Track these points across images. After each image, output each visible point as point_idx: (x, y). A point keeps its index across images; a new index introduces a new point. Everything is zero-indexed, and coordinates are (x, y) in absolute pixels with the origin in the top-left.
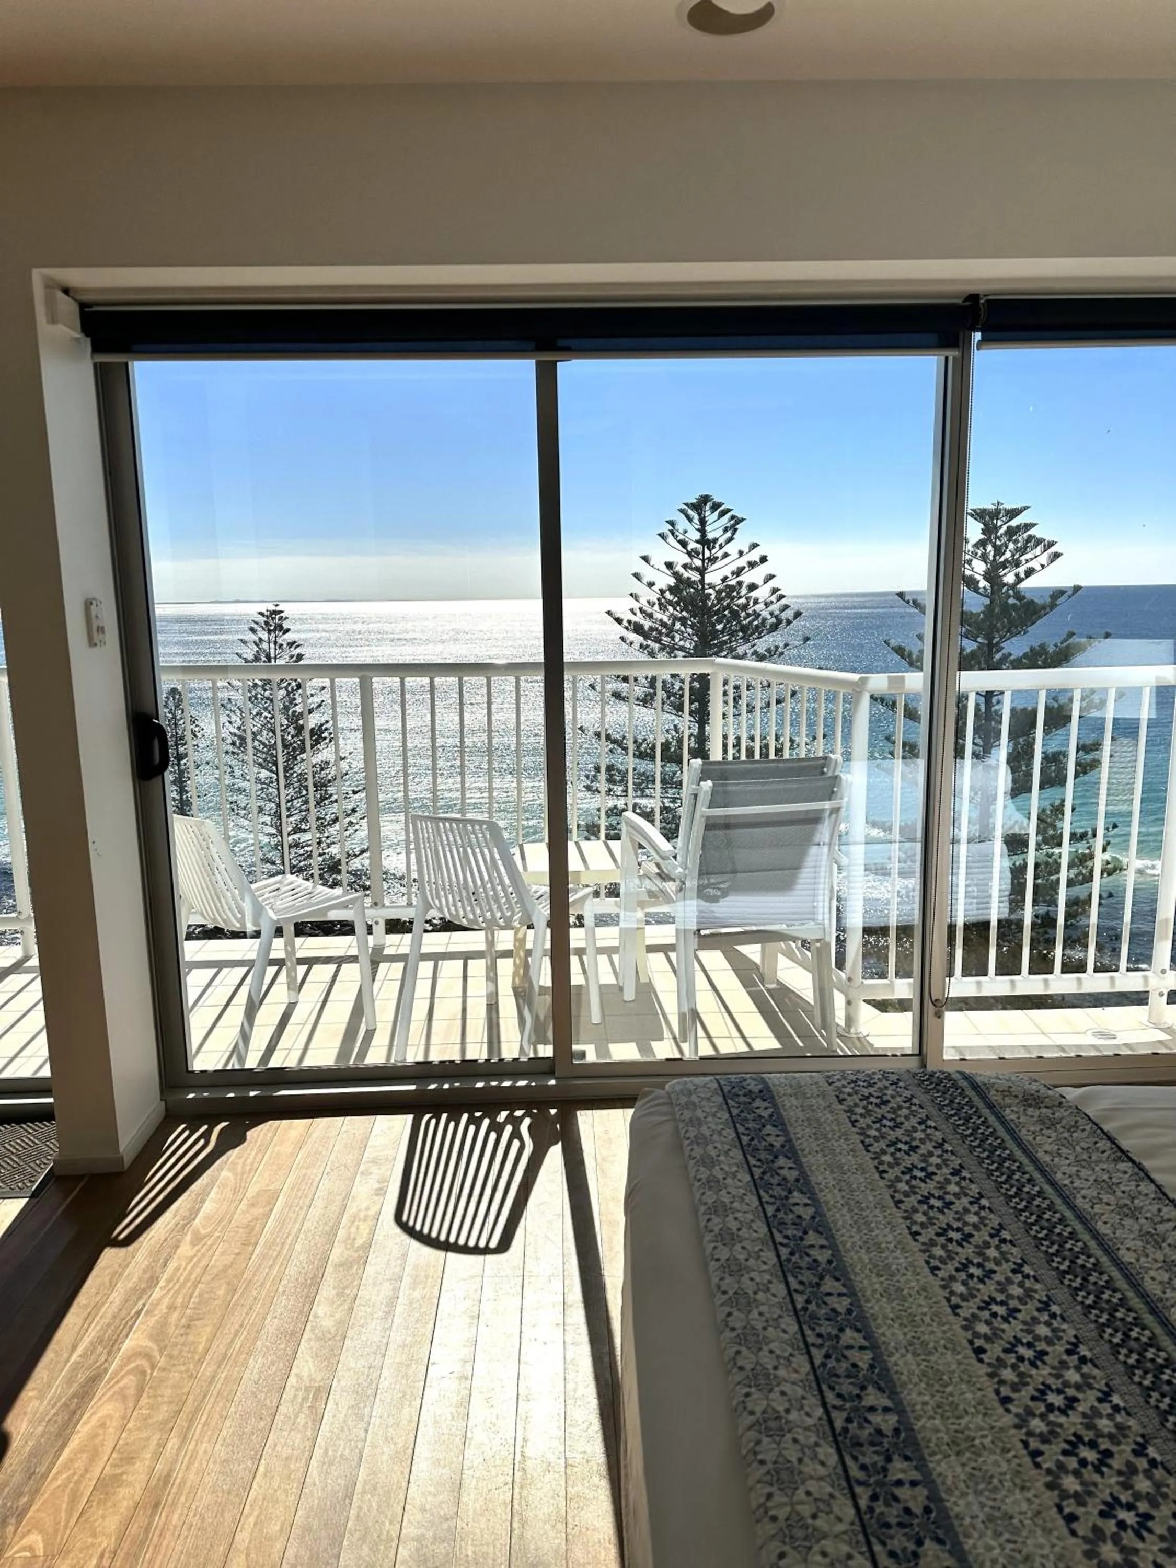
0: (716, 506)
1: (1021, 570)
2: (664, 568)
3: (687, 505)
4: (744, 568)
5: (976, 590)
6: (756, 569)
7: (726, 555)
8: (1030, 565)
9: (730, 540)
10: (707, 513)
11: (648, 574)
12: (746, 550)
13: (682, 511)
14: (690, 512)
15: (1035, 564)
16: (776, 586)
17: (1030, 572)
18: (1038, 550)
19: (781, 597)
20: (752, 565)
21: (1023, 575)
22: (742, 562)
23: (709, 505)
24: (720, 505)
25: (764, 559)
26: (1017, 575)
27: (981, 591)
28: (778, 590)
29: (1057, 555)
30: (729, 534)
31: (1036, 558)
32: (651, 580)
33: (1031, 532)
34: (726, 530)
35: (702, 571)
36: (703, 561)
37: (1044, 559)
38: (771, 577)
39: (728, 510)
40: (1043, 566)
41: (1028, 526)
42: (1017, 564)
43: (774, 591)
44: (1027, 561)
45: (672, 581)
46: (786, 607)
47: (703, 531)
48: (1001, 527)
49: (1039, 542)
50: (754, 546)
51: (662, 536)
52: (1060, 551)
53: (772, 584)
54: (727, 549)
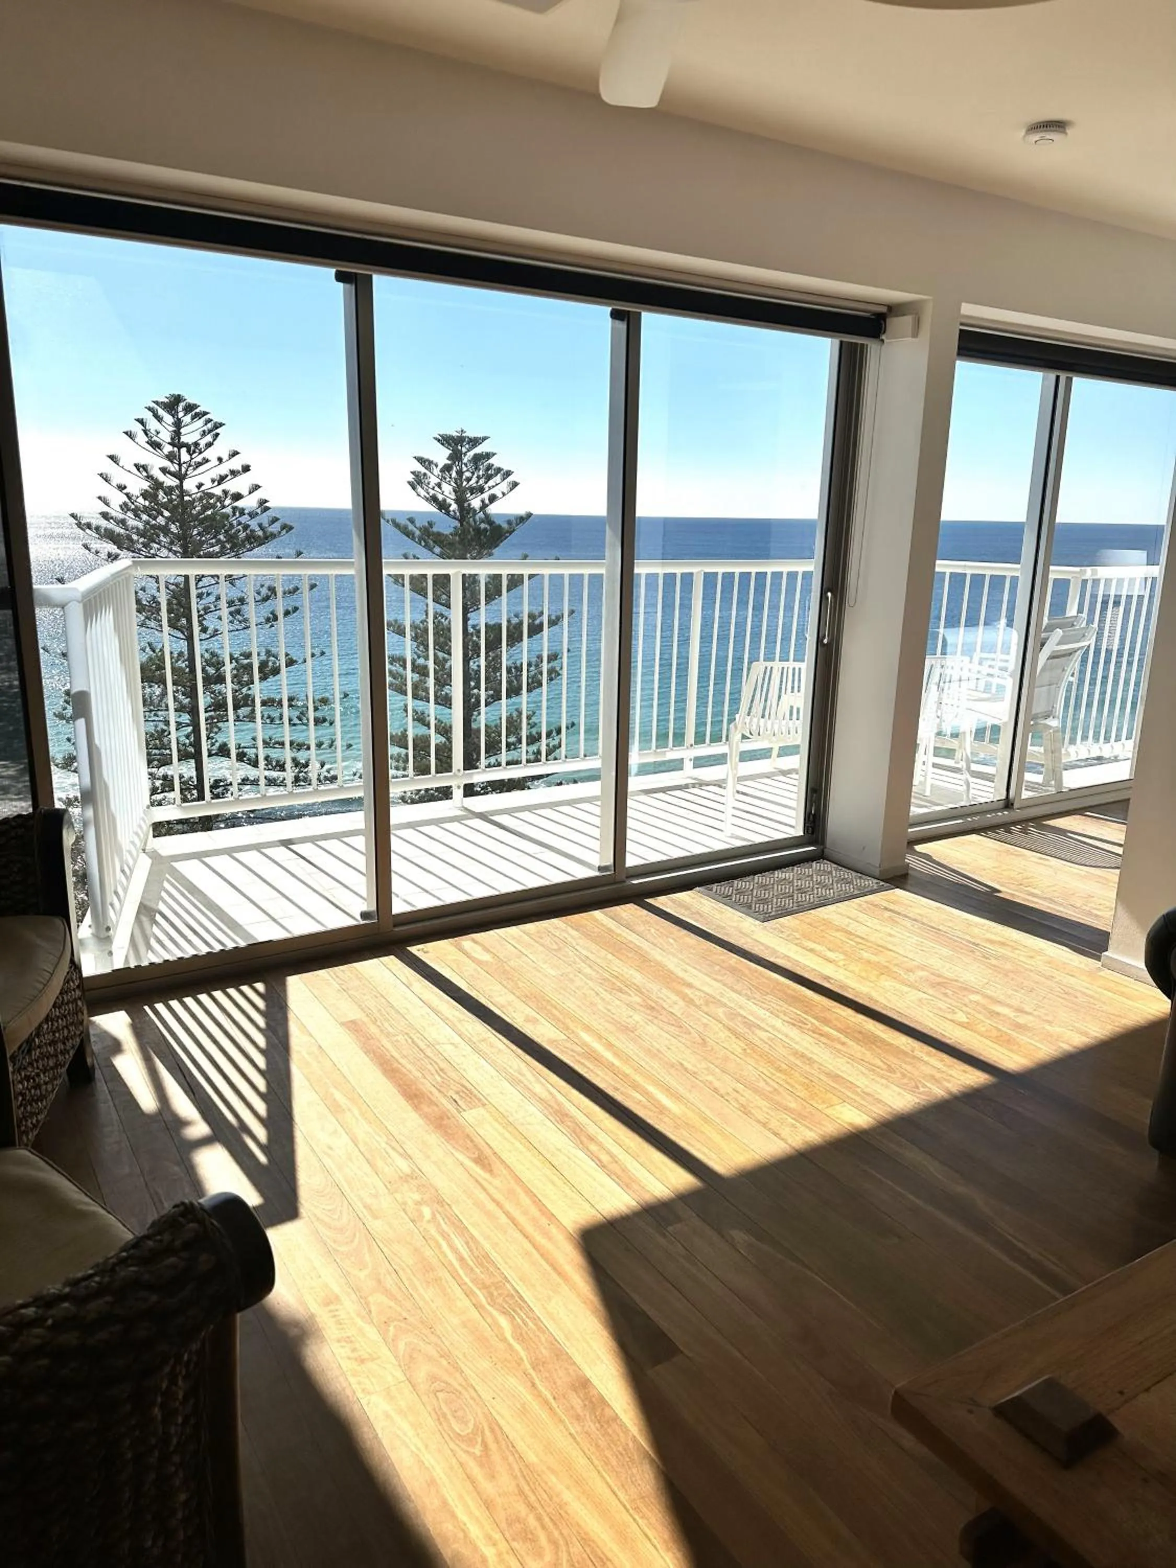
0: (190, 408)
1: (486, 496)
2: (134, 470)
3: (157, 403)
4: (227, 476)
5: (448, 513)
6: (238, 478)
7: (207, 461)
8: (492, 491)
9: (209, 445)
10: (181, 414)
11: (118, 476)
12: (225, 457)
13: (150, 409)
14: (161, 412)
15: (497, 491)
16: (264, 497)
17: (493, 498)
18: (498, 478)
19: (267, 509)
20: (234, 473)
21: (487, 501)
22: (224, 469)
23: (181, 406)
24: (196, 406)
25: (246, 469)
26: (483, 501)
27: (452, 513)
28: (266, 501)
29: (515, 484)
30: (209, 438)
31: (498, 486)
32: (123, 483)
33: (491, 461)
34: (204, 434)
35: (181, 477)
36: (180, 465)
37: (504, 486)
38: (256, 487)
39: (205, 413)
40: (504, 494)
41: (488, 456)
42: (481, 490)
43: (263, 502)
44: (490, 488)
45: (145, 485)
46: (275, 520)
47: (177, 433)
48: (465, 454)
49: (499, 470)
50: (235, 454)
51: (130, 434)
52: (517, 481)
53: (258, 495)
54: (207, 454)
